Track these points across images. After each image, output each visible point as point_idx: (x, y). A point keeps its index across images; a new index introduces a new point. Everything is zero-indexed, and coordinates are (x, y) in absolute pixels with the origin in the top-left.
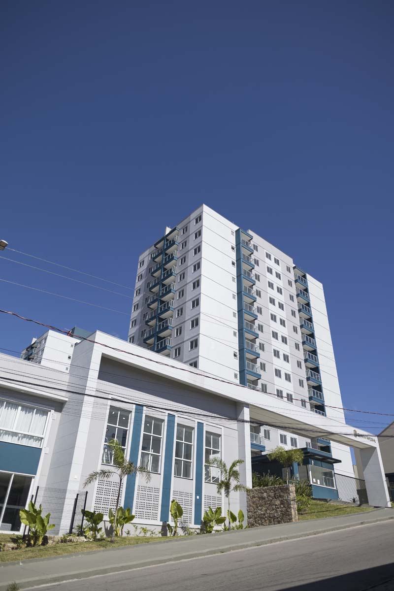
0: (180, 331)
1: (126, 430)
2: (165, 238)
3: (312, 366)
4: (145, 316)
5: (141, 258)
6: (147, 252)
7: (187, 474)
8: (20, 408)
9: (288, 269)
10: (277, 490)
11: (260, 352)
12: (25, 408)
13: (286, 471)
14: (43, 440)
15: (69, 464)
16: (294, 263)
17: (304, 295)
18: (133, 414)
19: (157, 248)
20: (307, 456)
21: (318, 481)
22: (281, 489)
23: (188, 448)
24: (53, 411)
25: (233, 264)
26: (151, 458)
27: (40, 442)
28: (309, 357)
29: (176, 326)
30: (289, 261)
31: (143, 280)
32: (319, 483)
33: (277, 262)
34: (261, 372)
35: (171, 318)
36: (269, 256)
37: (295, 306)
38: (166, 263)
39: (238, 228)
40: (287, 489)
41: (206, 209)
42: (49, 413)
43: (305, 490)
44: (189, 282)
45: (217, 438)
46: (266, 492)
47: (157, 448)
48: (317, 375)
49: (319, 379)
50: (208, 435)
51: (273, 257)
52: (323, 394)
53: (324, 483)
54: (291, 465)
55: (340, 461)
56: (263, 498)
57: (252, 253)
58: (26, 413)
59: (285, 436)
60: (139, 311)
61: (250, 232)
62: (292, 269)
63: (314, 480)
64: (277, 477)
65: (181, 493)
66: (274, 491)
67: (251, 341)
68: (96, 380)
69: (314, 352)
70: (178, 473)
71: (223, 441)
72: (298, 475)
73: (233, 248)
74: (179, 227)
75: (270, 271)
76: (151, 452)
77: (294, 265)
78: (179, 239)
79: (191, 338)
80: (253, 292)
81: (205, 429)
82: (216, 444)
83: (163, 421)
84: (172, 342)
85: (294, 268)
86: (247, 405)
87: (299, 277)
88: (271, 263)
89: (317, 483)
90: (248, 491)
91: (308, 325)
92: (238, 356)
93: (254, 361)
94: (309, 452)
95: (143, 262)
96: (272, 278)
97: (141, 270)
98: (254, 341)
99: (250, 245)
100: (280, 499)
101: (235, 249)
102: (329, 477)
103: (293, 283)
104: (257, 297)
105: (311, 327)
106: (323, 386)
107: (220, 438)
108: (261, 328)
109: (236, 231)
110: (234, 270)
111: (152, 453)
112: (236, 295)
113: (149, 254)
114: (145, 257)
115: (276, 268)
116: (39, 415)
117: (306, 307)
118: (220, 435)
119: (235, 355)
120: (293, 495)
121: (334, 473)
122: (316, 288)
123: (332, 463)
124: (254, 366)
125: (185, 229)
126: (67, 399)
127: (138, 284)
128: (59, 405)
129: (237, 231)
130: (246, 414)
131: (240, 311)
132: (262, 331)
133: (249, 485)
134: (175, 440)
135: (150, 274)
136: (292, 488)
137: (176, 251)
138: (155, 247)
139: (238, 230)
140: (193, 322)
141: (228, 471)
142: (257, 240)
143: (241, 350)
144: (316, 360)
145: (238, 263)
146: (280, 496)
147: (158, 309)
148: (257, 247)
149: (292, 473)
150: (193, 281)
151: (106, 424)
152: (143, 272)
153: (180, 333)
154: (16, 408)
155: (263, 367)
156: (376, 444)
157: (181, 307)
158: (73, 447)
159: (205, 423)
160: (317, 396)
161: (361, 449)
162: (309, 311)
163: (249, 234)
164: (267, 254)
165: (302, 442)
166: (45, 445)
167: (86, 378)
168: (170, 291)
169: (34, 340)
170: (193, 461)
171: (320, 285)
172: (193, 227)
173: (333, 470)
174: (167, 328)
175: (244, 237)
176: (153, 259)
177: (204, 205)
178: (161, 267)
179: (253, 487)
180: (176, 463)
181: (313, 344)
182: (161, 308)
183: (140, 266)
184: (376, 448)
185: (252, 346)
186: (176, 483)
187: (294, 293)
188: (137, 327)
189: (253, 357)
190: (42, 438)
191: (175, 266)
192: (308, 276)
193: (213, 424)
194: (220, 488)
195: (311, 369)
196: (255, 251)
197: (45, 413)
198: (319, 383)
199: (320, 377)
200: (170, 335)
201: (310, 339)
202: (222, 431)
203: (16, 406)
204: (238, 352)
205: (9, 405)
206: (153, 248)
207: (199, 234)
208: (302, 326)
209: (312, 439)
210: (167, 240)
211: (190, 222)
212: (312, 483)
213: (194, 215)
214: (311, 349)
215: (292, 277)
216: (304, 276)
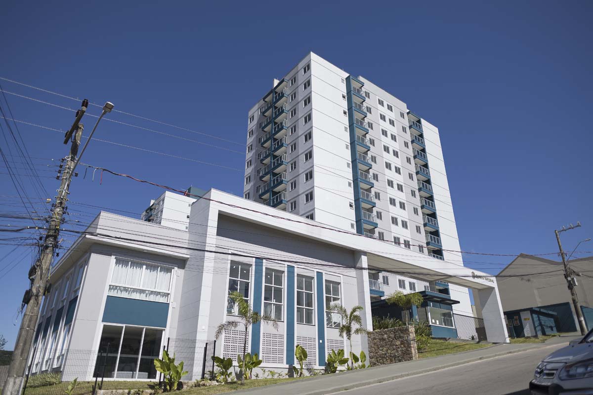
0: (294, 185)
1: (248, 283)
2: (273, 91)
3: (429, 212)
4: (258, 172)
5: (250, 114)
6: (256, 107)
7: (309, 321)
8: (144, 267)
9: (402, 115)
10: (396, 332)
11: (376, 201)
12: (149, 267)
13: (406, 314)
14: (169, 296)
15: (196, 316)
16: (408, 108)
17: (419, 140)
18: (254, 267)
19: (266, 101)
20: (426, 299)
21: (437, 321)
22: (400, 330)
23: (309, 297)
24: (176, 268)
25: (345, 113)
26: (273, 307)
27: (167, 297)
28: (426, 204)
29: (291, 180)
30: (403, 107)
31: (254, 136)
32: (438, 323)
33: (390, 108)
34: (378, 221)
35: (284, 173)
36: (381, 103)
37: (410, 152)
38: (277, 116)
39: (348, 75)
40: (407, 330)
41: (314, 56)
42: (173, 270)
43: (425, 331)
44: (301, 135)
45: (336, 286)
46: (386, 334)
47: (279, 298)
48: (434, 221)
49: (436, 225)
50: (328, 284)
51: (385, 104)
52: (440, 239)
53: (443, 324)
54: (410, 308)
55: (459, 302)
56: (384, 339)
57: (364, 101)
58: (151, 271)
59: (404, 281)
60: (253, 167)
61: (361, 79)
62: (406, 115)
63: (433, 321)
64: (396, 320)
65: (305, 338)
66: (394, 333)
67: (366, 190)
68: (215, 237)
69: (431, 198)
70: (300, 321)
71: (342, 289)
72: (417, 317)
73: (344, 97)
74: (287, 78)
75: (383, 118)
76: (273, 301)
77: (408, 111)
78: (287, 91)
79: (306, 191)
80: (366, 141)
81: (324, 278)
82: (336, 292)
83: (283, 272)
84: (287, 196)
85: (408, 113)
86: (365, 253)
87: (413, 122)
88: (384, 110)
89: (436, 323)
90: (369, 333)
91: (424, 171)
92: (354, 207)
93: (370, 210)
94: (427, 295)
95: (253, 117)
96: (386, 125)
97: (252, 125)
98: (369, 190)
99: (362, 92)
100: (401, 340)
101: (346, 98)
102: (448, 318)
103: (408, 129)
104: (371, 146)
105: (427, 173)
106: (441, 231)
107: (339, 286)
108: (376, 177)
109: (346, 79)
110: (346, 120)
111: (274, 303)
112: (349, 145)
113: (258, 109)
114: (255, 112)
115: (389, 115)
116: (163, 272)
117: (421, 153)
118: (340, 283)
119: (351, 206)
120: (412, 336)
121: (453, 314)
122: (431, 133)
123: (450, 304)
124: (370, 215)
125: (294, 80)
126: (188, 256)
127: (250, 140)
128: (181, 263)
129: (348, 79)
130: (364, 261)
131: (354, 161)
132: (377, 181)
133: (370, 328)
134: (296, 290)
135: (261, 129)
136: (412, 329)
137: (285, 103)
138: (264, 100)
139: (349, 77)
140: (307, 175)
141: (349, 316)
142: (369, 86)
143: (357, 200)
144: (433, 206)
145: (350, 112)
146: (400, 337)
147: (271, 164)
148: (369, 94)
149: (411, 315)
150: (305, 134)
151: (228, 278)
152: (254, 128)
153: (295, 187)
154: (141, 267)
155: (379, 215)
156: (494, 285)
157: (294, 161)
158: (199, 301)
159: (324, 272)
160: (435, 241)
161: (479, 290)
162: (425, 157)
163: (360, 81)
164: (379, 100)
165: (420, 286)
166: (172, 300)
167: (205, 235)
168: (282, 146)
169: (152, 202)
170: (315, 308)
171: (436, 130)
172: (301, 78)
173: (452, 310)
174: (281, 182)
175: (355, 84)
176: (263, 113)
177: (311, 52)
178: (272, 121)
179: (374, 330)
180: (298, 311)
181: (430, 190)
182: (274, 163)
183: (251, 122)
184: (494, 288)
185: (368, 196)
186: (300, 330)
187: (409, 140)
188: (252, 184)
189: (369, 206)
190: (169, 294)
191: (285, 119)
192: (423, 121)
193: (332, 273)
194: (342, 332)
195: (428, 215)
196: (367, 99)
197: (169, 270)
198: (436, 228)
199: (438, 223)
200: (285, 190)
201: (426, 185)
202: (341, 279)
203: (140, 265)
204: (353, 202)
205: (134, 264)
206: (262, 102)
207: (308, 84)
208: (417, 173)
209: (430, 282)
210: (276, 93)
211: (298, 72)
212: (431, 324)
213: (302, 64)
214: (427, 195)
215: (406, 122)
216: (419, 121)
